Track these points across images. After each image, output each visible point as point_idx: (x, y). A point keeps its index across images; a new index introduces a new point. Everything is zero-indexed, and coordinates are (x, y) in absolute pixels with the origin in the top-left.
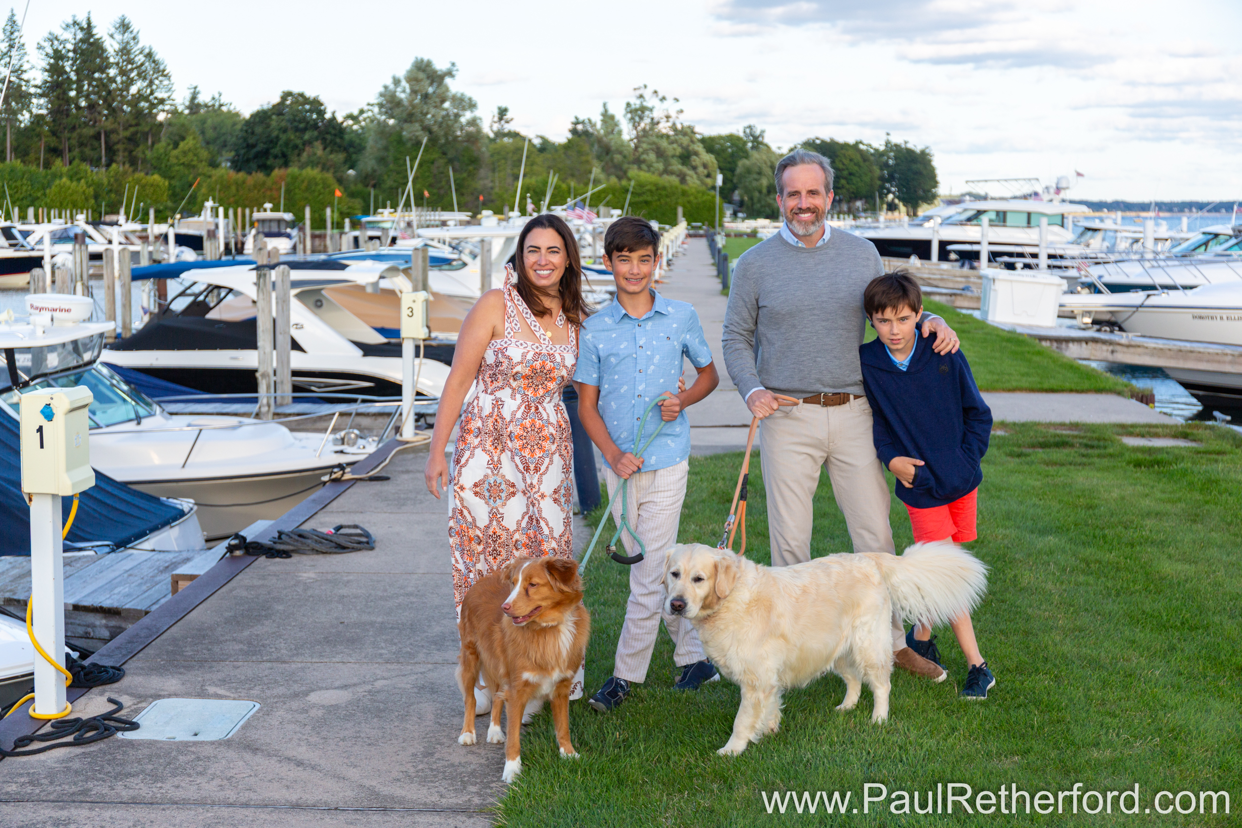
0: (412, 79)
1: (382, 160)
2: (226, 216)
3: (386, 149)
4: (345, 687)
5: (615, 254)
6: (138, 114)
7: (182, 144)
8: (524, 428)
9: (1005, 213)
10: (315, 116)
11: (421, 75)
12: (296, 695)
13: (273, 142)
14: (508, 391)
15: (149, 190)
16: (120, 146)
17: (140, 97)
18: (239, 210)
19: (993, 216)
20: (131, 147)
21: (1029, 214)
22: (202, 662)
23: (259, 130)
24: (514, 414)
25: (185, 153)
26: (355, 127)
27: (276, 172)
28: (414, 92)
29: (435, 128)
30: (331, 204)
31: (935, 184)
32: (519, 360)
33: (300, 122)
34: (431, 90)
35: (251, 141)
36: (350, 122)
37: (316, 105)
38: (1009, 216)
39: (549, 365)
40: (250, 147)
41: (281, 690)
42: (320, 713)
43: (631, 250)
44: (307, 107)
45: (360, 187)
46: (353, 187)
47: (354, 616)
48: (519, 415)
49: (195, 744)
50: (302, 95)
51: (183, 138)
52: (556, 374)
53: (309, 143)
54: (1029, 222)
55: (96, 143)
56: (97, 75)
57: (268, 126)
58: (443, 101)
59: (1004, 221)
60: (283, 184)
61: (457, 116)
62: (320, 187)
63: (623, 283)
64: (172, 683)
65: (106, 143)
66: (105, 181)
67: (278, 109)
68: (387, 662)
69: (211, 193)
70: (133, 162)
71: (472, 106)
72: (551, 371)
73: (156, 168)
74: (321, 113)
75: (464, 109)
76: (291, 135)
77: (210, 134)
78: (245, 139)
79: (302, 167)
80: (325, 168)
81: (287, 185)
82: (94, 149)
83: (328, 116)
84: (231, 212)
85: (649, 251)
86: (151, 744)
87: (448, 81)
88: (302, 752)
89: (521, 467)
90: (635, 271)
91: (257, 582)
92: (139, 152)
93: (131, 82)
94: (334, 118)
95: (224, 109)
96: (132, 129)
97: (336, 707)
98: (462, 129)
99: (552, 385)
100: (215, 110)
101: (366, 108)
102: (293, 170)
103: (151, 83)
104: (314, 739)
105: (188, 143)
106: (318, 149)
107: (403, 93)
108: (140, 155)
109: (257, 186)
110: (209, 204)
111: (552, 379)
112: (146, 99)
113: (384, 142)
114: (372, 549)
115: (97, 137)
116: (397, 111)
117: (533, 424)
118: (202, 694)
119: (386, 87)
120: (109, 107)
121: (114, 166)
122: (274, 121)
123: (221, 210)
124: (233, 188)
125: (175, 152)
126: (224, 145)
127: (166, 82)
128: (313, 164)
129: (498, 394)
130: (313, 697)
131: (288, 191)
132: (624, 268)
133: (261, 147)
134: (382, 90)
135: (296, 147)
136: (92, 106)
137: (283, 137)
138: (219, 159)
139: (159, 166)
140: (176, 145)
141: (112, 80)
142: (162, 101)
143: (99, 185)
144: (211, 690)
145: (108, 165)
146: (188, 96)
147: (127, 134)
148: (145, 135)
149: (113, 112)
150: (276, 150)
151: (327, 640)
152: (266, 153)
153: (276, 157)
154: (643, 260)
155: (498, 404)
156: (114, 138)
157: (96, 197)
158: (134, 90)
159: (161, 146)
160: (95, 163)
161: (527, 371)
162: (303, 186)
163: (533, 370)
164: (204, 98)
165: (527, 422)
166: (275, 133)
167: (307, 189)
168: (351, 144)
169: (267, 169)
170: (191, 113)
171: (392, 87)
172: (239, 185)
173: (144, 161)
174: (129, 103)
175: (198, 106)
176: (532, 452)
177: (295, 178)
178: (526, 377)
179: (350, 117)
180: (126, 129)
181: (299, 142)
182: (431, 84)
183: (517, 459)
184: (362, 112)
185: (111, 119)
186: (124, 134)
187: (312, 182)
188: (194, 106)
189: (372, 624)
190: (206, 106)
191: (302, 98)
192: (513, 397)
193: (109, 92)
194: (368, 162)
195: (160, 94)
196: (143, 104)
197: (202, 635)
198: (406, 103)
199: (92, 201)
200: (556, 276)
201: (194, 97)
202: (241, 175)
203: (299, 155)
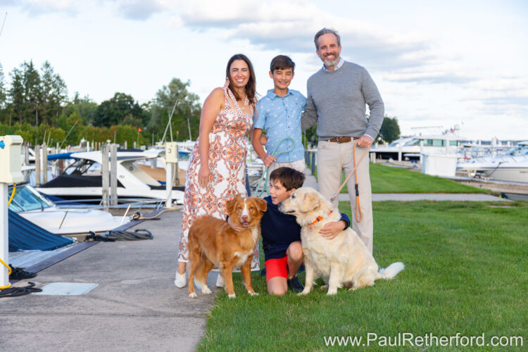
0: (171, 87)
1: (158, 122)
2: (90, 145)
3: (160, 117)
4: (138, 279)
5: (275, 71)
6: (52, 103)
7: (71, 116)
8: (231, 149)
9: (432, 140)
10: (129, 103)
11: (175, 85)
12: (116, 281)
13: (111, 114)
14: (223, 133)
15: (57, 135)
16: (44, 117)
17: (53, 96)
18: (96, 143)
19: (426, 142)
20: (48, 117)
21: (443, 141)
22: (72, 272)
23: (105, 109)
24: (226, 143)
25: (72, 119)
26: (147, 109)
27: (112, 127)
28: (172, 93)
29: (182, 108)
30: (136, 141)
31: (399, 133)
32: (232, 119)
33: (123, 105)
34: (179, 91)
35: (102, 113)
36: (144, 107)
37: (130, 99)
38: (434, 142)
39: (243, 123)
40: (101, 116)
41: (109, 280)
42: (127, 287)
43: (282, 69)
44: (126, 99)
45: (149, 133)
46: (146, 134)
47: (143, 258)
48: (228, 143)
49: (68, 296)
50: (124, 94)
51: (71, 113)
52: (245, 128)
53: (127, 114)
54: (443, 143)
55: (34, 116)
56: (34, 86)
57: (109, 107)
58: (185, 96)
59: (432, 143)
60: (115, 132)
61: (191, 103)
62: (131, 133)
63: (278, 84)
64: (59, 278)
65: (38, 115)
66: (37, 131)
67: (113, 101)
68: (158, 271)
69: (84, 135)
70: (50, 123)
71: (197, 98)
72: (243, 126)
73: (60, 126)
74: (132, 102)
75: (194, 100)
76: (119, 112)
77: (84, 112)
78: (98, 113)
79: (124, 124)
80: (134, 125)
81: (117, 132)
82: (33, 118)
83: (135, 103)
84: (93, 144)
85: (290, 70)
86: (47, 296)
87: (187, 87)
88: (118, 298)
89: (229, 166)
90: (284, 78)
91: (99, 249)
92: (52, 119)
93: (50, 89)
94: (137, 104)
95: (90, 102)
96: (50, 109)
97: (134, 285)
98: (193, 108)
99: (243, 132)
100: (86, 102)
101: (151, 101)
102: (120, 126)
103: (58, 90)
104: (123, 294)
105: (74, 115)
106: (131, 117)
107: (167, 93)
108: (53, 120)
109: (105, 133)
110: (83, 141)
111: (243, 130)
112: (56, 97)
113: (159, 114)
114: (152, 239)
115: (34, 113)
116: (165, 101)
117: (235, 147)
118: (72, 281)
119: (160, 91)
120: (40, 99)
121: (42, 125)
122: (111, 106)
123: (88, 143)
124: (94, 134)
125: (68, 119)
126: (90, 117)
127: (65, 89)
128: (129, 124)
129: (218, 134)
130: (123, 282)
131: (117, 135)
132: (279, 77)
133: (105, 117)
134: (158, 92)
135: (121, 116)
136: (32, 100)
137: (116, 112)
138: (87, 122)
139: (61, 125)
140: (69, 116)
141: (41, 88)
142: (63, 97)
143: (35, 133)
144: (77, 280)
145: (39, 125)
146: (74, 96)
147: (48, 111)
148: (55, 112)
149: (41, 102)
150: (112, 118)
151: (131, 265)
152: (107, 119)
153: (112, 121)
154: (288, 74)
155: (218, 138)
156: (42, 113)
157: (34, 138)
158: (50, 92)
159: (62, 116)
160: (33, 124)
161: (234, 125)
162: (124, 133)
163: (237, 125)
164: (81, 97)
165: (233, 146)
166: (112, 111)
167: (126, 134)
168: (145, 116)
169: (109, 126)
170: (75, 104)
171: (162, 90)
172: (96, 132)
173: (55, 123)
174: (48, 98)
175: (78, 100)
176: (235, 160)
177: (120, 129)
178: (233, 128)
179: (145, 105)
180: (47, 109)
181: (122, 114)
182: (180, 89)
183: (228, 163)
184: (150, 102)
185: (41, 105)
186: (46, 111)
187: (128, 131)
188: (77, 100)
189: (151, 261)
190: (82, 100)
191: (123, 96)
192: (225, 136)
193: (40, 94)
194: (152, 123)
195: (62, 94)
196: (55, 98)
197: (73, 264)
198: (168, 97)
199: (32, 140)
200: (246, 82)
201: (77, 97)
202: (97, 128)
203: (123, 119)
